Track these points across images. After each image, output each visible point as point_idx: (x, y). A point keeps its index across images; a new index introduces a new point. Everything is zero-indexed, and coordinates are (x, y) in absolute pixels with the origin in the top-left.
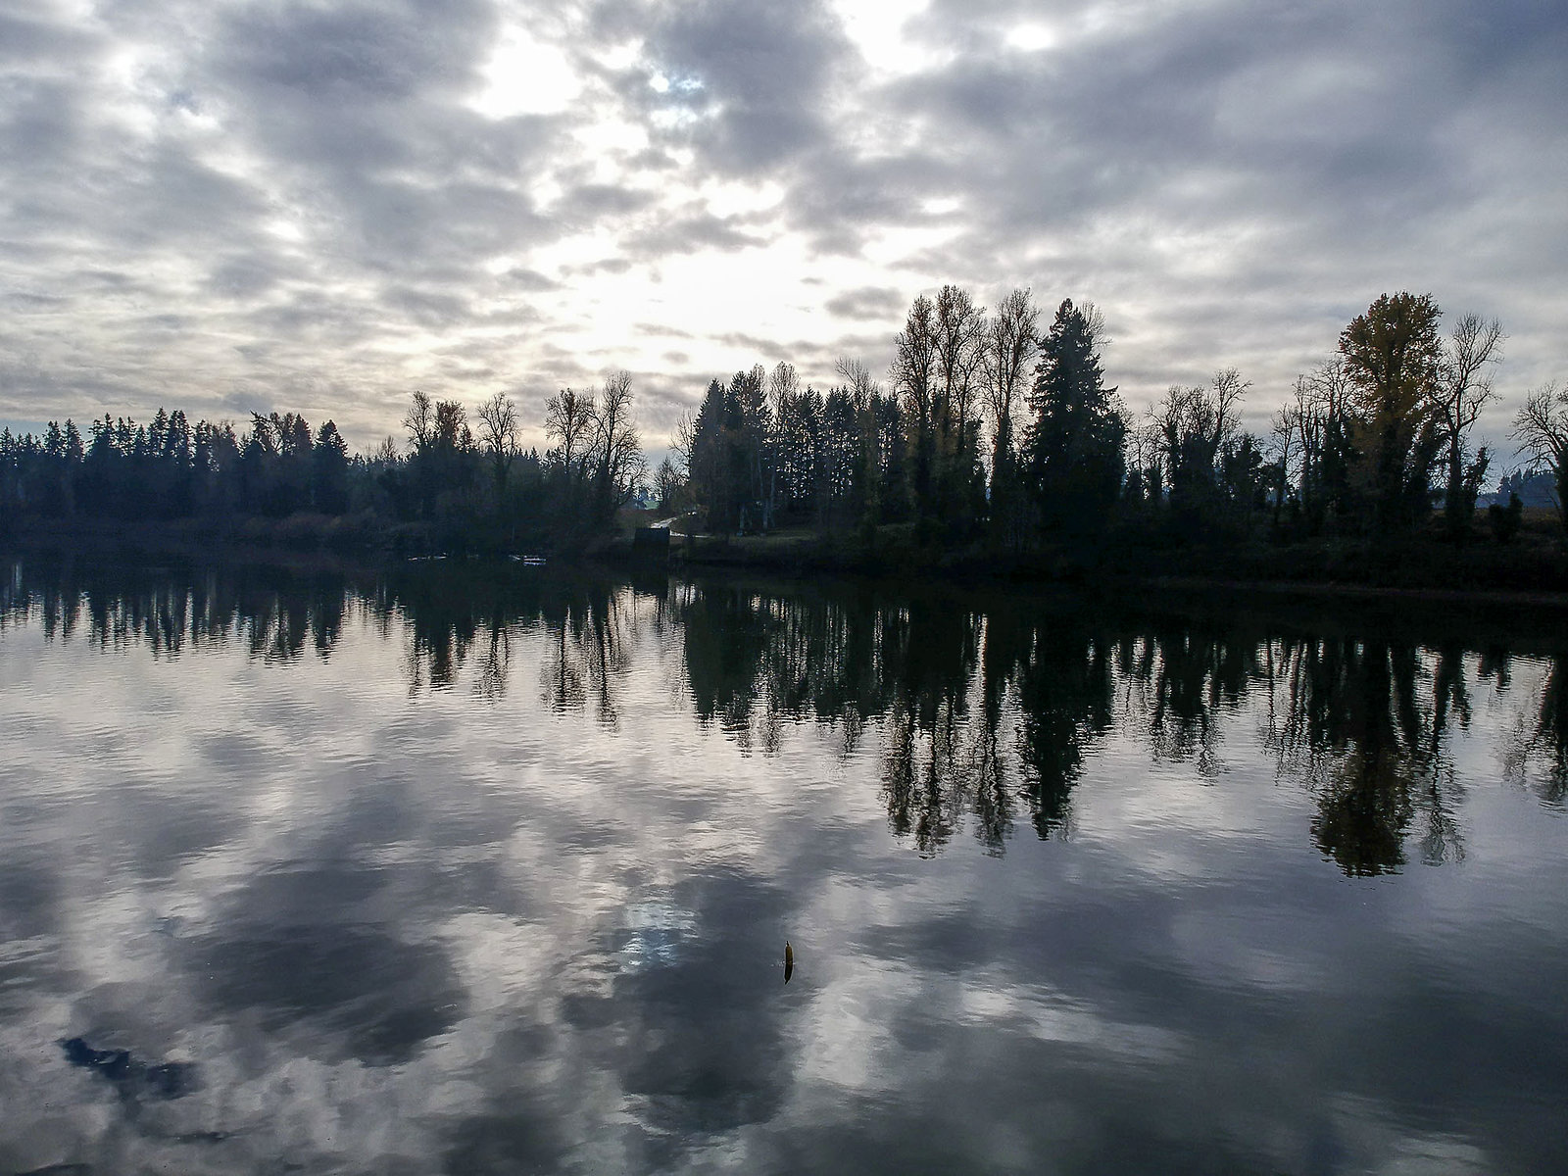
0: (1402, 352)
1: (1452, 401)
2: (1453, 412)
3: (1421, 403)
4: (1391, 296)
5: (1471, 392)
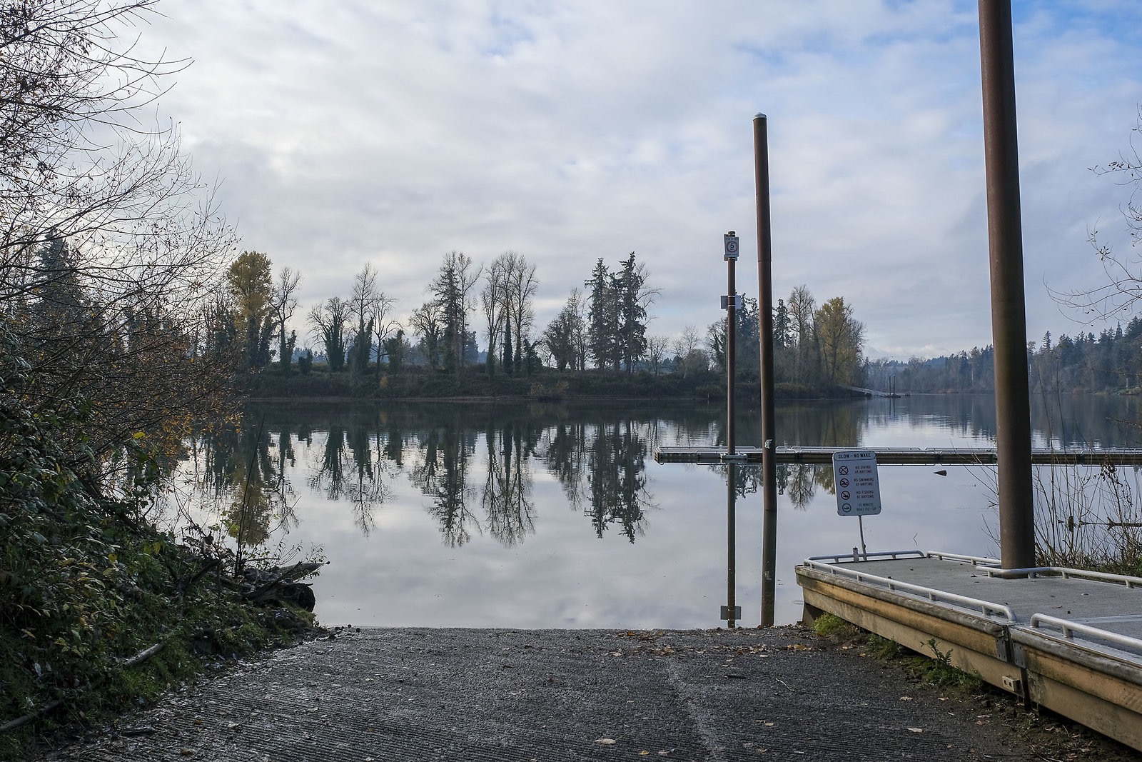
0: (254, 280)
1: (280, 306)
2: (281, 312)
3: (264, 307)
5: (289, 302)
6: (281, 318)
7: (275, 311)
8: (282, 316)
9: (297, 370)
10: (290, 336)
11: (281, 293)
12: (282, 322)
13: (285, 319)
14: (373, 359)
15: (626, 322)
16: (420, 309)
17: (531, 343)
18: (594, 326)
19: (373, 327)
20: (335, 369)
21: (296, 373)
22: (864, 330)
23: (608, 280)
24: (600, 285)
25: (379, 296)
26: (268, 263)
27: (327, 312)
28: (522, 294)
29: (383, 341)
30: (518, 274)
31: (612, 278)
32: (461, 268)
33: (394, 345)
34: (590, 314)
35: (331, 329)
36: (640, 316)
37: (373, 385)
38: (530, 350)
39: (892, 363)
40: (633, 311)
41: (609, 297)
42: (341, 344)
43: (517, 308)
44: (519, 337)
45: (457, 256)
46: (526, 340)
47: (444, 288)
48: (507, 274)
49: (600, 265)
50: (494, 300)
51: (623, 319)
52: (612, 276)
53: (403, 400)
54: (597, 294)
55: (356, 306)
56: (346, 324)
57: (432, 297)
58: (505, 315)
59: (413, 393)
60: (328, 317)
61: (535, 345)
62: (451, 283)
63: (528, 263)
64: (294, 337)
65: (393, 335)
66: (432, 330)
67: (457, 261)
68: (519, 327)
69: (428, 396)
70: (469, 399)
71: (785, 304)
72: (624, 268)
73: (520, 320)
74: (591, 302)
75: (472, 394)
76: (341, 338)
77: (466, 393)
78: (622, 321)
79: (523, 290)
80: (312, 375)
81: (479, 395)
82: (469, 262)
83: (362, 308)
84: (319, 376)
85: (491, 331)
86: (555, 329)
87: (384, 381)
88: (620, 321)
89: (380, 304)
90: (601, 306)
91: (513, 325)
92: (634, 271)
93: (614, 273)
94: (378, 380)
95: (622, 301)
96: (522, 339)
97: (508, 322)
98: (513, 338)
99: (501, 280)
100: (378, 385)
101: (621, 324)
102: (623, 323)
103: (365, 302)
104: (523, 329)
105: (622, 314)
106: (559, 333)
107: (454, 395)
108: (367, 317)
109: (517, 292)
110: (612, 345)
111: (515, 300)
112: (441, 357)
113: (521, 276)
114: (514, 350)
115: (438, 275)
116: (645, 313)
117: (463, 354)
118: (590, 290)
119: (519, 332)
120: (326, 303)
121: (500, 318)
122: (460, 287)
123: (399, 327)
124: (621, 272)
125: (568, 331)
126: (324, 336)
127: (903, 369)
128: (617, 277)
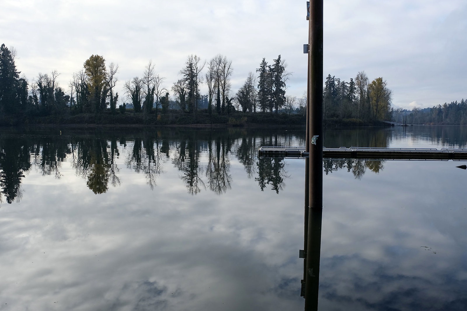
0: (98, 69)
1: (110, 81)
2: (110, 84)
3: (103, 82)
4: (94, 55)
5: (113, 80)
6: (110, 87)
7: (107, 84)
8: (111, 86)
9: (119, 112)
10: (115, 95)
11: (110, 74)
12: (111, 89)
13: (112, 87)
14: (154, 106)
15: (276, 89)
16: (176, 82)
17: (229, 99)
18: (260, 91)
19: (154, 91)
20: (137, 111)
21: (118, 113)
22: (392, 94)
23: (267, 69)
24: (263, 71)
25: (157, 77)
26: (104, 60)
27: (133, 84)
28: (225, 75)
29: (159, 98)
30: (223, 65)
31: (269, 68)
32: (195, 63)
33: (164, 100)
34: (259, 85)
35: (135, 92)
36: (283, 86)
37: (154, 119)
38: (229, 102)
39: (404, 110)
40: (280, 84)
41: (268, 77)
42: (139, 100)
43: (223, 82)
44: (224, 96)
45: (194, 56)
46: (227, 97)
47: (188, 73)
48: (218, 65)
49: (263, 61)
50: (211, 78)
51: (274, 87)
52: (269, 67)
53: (168, 126)
54: (262, 76)
55: (145, 81)
56: (141, 90)
57: (182, 77)
58: (217, 85)
59: (173, 122)
60: (133, 86)
61: (231, 100)
62: (191, 69)
63: (228, 60)
64: (117, 96)
65: (163, 95)
66: (183, 93)
67: (194, 59)
68: (224, 91)
69: (180, 124)
70: (199, 126)
71: (354, 81)
72: (275, 63)
73: (225, 88)
74: (259, 79)
75: (201, 123)
76: (140, 97)
77: (198, 123)
78: (274, 89)
79: (226, 73)
80: (126, 114)
81: (204, 124)
82: (199, 59)
83: (148, 82)
84: (129, 114)
85: (210, 93)
86: (241, 92)
87: (159, 117)
88: (273, 88)
89: (157, 80)
90: (264, 81)
91: (221, 90)
92: (280, 64)
93: (270, 66)
94: (157, 116)
95: (274, 79)
96: (225, 97)
97: (219, 89)
98: (221, 96)
99: (215, 69)
100: (156, 119)
101: (273, 90)
102: (275, 90)
103: (150, 79)
104: (226, 92)
105: (274, 85)
106: (243, 94)
107: (192, 124)
108: (151, 86)
109: (223, 74)
110: (269, 100)
111: (222, 78)
112: (187, 106)
113: (225, 67)
114: (221, 102)
115: (184, 66)
116: (285, 85)
117: (197, 104)
118: (259, 74)
119: (224, 94)
120: (132, 80)
121: (215, 87)
122: (195, 72)
123: (166, 91)
124: (274, 65)
125: (248, 93)
126: (131, 96)
127: (410, 113)
128: (272, 67)
